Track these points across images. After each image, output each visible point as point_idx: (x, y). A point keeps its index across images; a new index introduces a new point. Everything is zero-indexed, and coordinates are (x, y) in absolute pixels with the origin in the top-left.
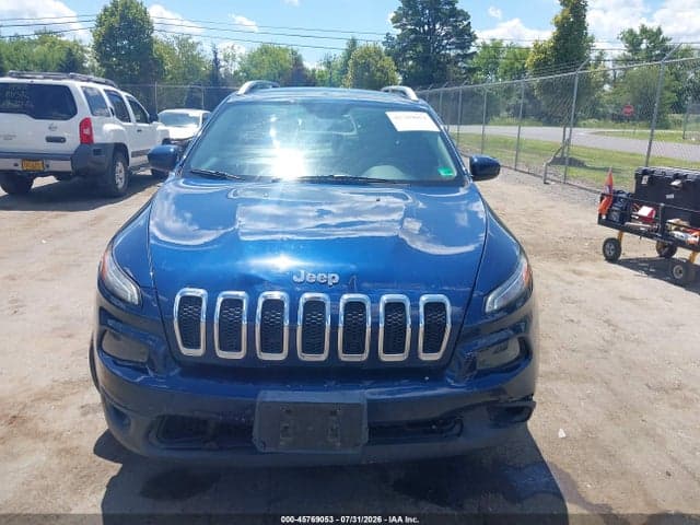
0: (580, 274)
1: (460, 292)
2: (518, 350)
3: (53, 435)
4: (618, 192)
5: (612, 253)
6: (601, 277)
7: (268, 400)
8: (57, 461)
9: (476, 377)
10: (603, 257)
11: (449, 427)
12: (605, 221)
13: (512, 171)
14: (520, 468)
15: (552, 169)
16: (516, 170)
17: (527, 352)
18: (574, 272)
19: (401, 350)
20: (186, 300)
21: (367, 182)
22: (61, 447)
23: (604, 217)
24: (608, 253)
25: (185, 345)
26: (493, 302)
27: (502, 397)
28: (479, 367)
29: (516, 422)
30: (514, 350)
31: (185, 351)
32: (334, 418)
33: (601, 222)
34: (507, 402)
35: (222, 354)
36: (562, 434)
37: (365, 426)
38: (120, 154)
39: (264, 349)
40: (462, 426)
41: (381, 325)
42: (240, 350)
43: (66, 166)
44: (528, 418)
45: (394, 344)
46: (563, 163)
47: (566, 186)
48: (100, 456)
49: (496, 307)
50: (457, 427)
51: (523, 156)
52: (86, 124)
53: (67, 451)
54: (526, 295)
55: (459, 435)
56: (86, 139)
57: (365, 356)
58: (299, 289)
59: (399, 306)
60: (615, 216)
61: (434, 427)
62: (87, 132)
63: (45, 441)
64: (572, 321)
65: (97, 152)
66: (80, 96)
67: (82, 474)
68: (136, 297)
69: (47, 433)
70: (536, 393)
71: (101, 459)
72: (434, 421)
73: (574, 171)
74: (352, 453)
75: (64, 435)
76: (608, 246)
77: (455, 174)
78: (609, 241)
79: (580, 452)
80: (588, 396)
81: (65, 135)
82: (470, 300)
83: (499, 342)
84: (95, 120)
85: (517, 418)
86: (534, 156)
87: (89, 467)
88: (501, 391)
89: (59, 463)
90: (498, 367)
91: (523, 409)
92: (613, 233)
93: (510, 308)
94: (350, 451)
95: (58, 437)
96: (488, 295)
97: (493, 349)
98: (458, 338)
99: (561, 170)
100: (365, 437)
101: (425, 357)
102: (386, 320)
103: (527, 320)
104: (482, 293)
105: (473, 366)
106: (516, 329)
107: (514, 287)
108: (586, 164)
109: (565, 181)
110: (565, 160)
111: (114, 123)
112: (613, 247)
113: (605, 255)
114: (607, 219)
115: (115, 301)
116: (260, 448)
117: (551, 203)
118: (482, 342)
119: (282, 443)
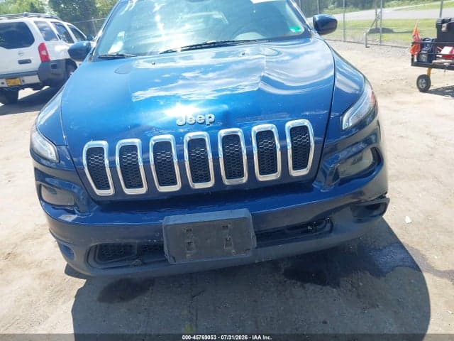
0: (403, 103)
1: (319, 115)
2: (372, 158)
3: (36, 263)
4: (424, 40)
5: (424, 86)
6: (419, 103)
7: (171, 223)
8: (38, 282)
9: (340, 184)
10: (418, 90)
11: (321, 227)
12: (418, 63)
13: (342, 43)
14: (380, 250)
15: (371, 37)
16: (345, 41)
17: (379, 159)
18: (398, 102)
19: (274, 171)
20: (91, 152)
21: (234, 43)
22: (42, 271)
23: (416, 60)
24: (420, 86)
25: (99, 188)
26: (348, 120)
27: (362, 198)
28: (341, 177)
29: (375, 216)
30: (368, 159)
31: (99, 192)
32: (226, 231)
33: (414, 64)
34: (367, 201)
35: (128, 191)
36: (408, 220)
37: (253, 234)
38: (70, 66)
39: (162, 183)
40: (332, 223)
41: (255, 152)
42: (143, 187)
43: (35, 79)
44: (384, 211)
45: (268, 166)
46: (379, 32)
47: (382, 47)
48: (68, 275)
49: (351, 124)
50: (329, 225)
51: (349, 32)
52: (42, 47)
53: (45, 274)
54: (373, 113)
55: (331, 231)
56: (45, 58)
57: (245, 179)
58: (182, 131)
59: (268, 134)
60: (424, 58)
61: (309, 228)
62: (44, 53)
63: (30, 269)
64: (402, 137)
65: (54, 66)
66: (34, 29)
67: (56, 290)
68: (54, 154)
69: (32, 263)
70: (389, 192)
71: (69, 277)
72: (309, 223)
73: (386, 36)
74: (246, 256)
75: (43, 263)
76: (420, 81)
77: (302, 30)
78: (421, 77)
79: (425, 232)
80: (424, 190)
81: (31, 58)
82: (328, 121)
83: (356, 154)
84: (47, 44)
85: (375, 213)
86: (356, 31)
87: (61, 284)
88: (361, 193)
89: (40, 284)
90: (357, 174)
91: (380, 205)
92: (423, 71)
93: (361, 125)
94: (243, 255)
95: (39, 265)
96: (343, 114)
97: (351, 160)
98: (321, 154)
99: (377, 37)
100: (254, 242)
101: (296, 173)
102: (258, 147)
103: (376, 133)
104: (337, 114)
105: (336, 175)
106: (367, 141)
107: (363, 107)
108: (395, 31)
109: (381, 44)
110: (379, 30)
111: (61, 45)
112: (424, 81)
113: (419, 88)
114: (418, 61)
115: (44, 162)
116: (171, 261)
117: (373, 60)
118: (342, 155)
119: (188, 255)
